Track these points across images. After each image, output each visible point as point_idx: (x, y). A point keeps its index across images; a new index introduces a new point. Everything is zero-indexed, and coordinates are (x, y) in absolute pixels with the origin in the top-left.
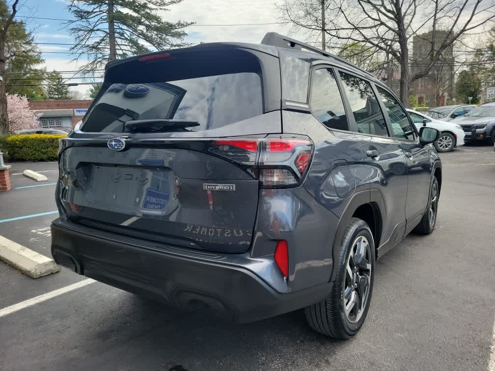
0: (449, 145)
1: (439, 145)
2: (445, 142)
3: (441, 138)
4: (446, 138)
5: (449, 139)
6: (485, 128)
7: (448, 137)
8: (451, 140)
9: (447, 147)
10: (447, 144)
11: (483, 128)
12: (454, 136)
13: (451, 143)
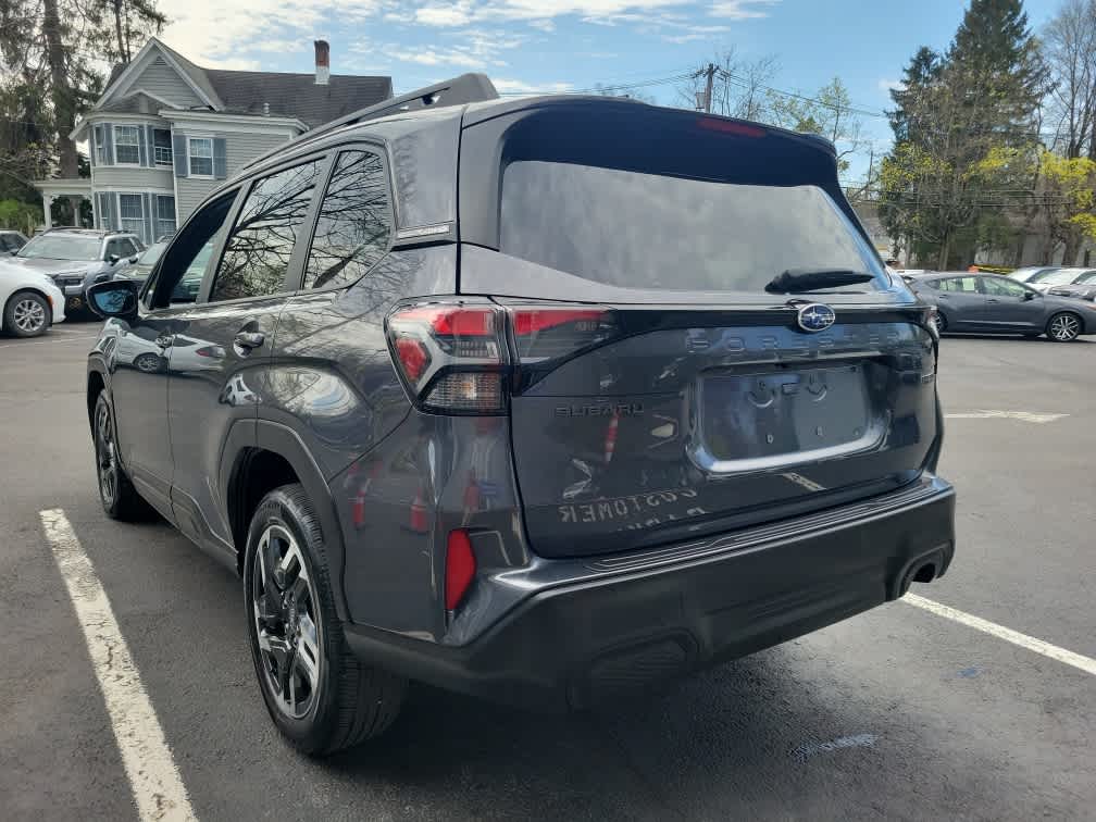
0: (38, 320)
1: (18, 321)
2: (28, 314)
3: (20, 305)
4: (30, 305)
5: (37, 307)
6: (81, 285)
7: (34, 304)
8: (40, 309)
9: (33, 326)
10: (33, 317)
11: (79, 283)
12: (46, 300)
13: (42, 317)
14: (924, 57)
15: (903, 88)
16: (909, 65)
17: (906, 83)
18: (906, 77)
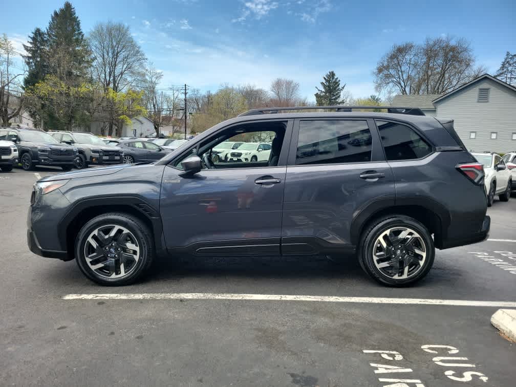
14: (38, 33)
15: (30, 45)
16: (32, 35)
17: (31, 43)
18: (31, 40)
